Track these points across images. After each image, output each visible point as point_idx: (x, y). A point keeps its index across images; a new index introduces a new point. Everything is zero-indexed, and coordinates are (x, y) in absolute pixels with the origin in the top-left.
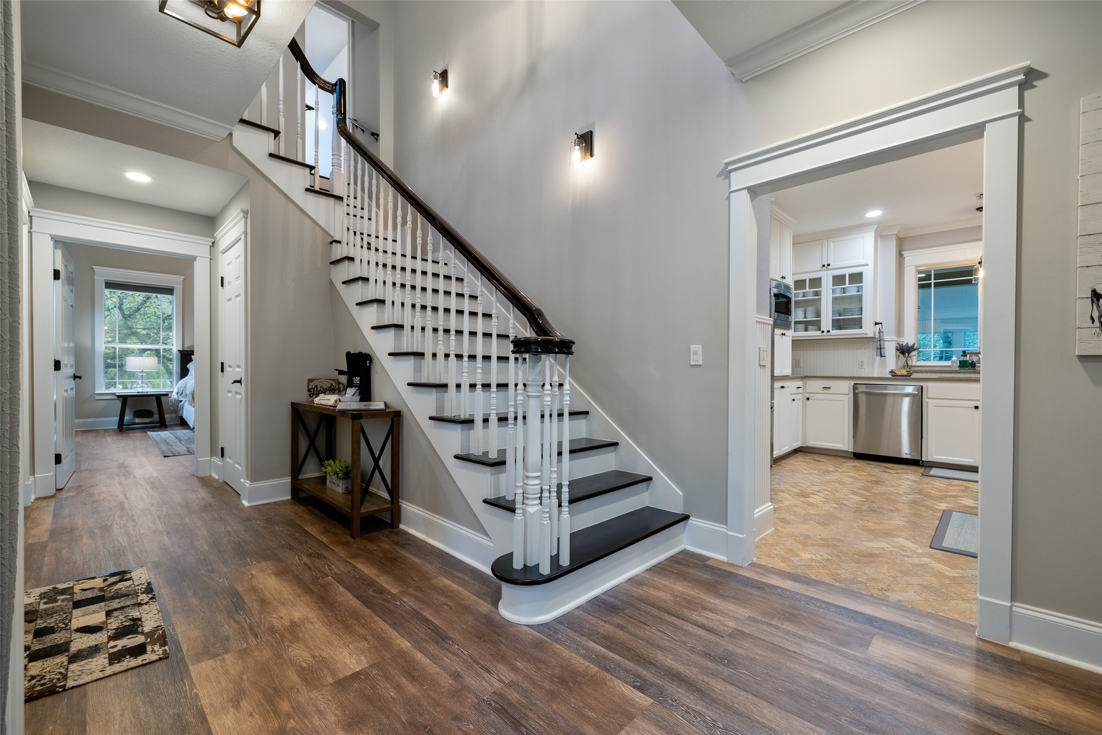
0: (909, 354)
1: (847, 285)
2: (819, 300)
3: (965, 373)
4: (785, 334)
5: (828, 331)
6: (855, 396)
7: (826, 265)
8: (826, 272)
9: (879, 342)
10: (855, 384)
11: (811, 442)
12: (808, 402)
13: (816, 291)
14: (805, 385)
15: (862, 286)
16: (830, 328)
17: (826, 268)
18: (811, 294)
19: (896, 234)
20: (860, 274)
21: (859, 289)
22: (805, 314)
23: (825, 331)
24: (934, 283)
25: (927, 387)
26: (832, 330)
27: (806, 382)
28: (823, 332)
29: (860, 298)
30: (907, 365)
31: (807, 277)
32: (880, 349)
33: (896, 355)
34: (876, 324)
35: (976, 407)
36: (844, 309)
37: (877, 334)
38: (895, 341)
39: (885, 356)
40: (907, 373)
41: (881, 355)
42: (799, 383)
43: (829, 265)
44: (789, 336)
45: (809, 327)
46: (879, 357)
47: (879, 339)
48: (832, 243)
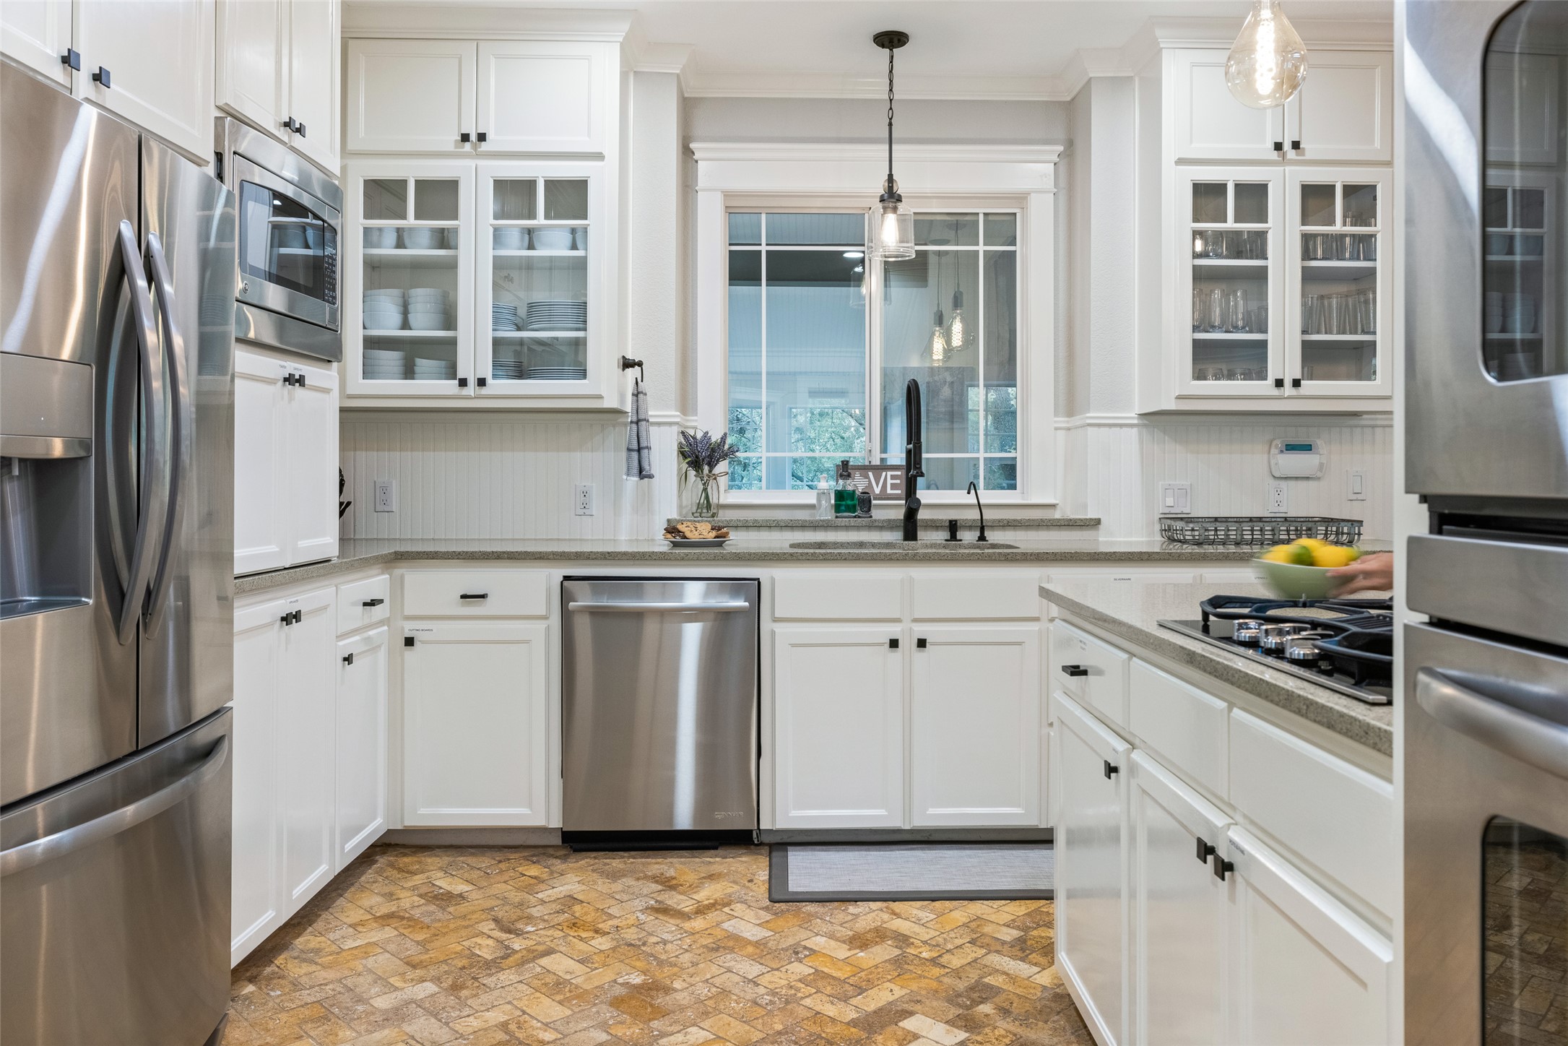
0: (711, 466)
1: (540, 220)
2: (451, 266)
3: (847, 528)
4: (301, 381)
5: (482, 382)
6: (567, 617)
7: (473, 137)
8: (471, 163)
9: (634, 426)
10: (567, 578)
11: (423, 811)
12: (409, 653)
13: (443, 230)
14: (398, 587)
15: (585, 230)
16: (487, 371)
17: (475, 147)
18: (425, 238)
19: (678, 75)
20: (580, 186)
21: (577, 238)
22: (405, 312)
23: (472, 382)
24: (767, 252)
25: (773, 581)
26: (495, 376)
27: (402, 577)
28: (463, 383)
29: (580, 266)
30: (706, 507)
31: (411, 171)
32: (639, 450)
33: (679, 470)
34: (627, 364)
35: (894, 644)
36: (531, 306)
37: (629, 398)
38: (677, 423)
39: (651, 476)
40: (714, 533)
41: (641, 470)
42: (375, 583)
43: (482, 137)
44: (326, 391)
45: (419, 362)
46: (636, 479)
47: (635, 419)
48: (493, 60)
